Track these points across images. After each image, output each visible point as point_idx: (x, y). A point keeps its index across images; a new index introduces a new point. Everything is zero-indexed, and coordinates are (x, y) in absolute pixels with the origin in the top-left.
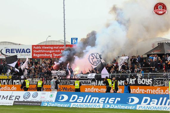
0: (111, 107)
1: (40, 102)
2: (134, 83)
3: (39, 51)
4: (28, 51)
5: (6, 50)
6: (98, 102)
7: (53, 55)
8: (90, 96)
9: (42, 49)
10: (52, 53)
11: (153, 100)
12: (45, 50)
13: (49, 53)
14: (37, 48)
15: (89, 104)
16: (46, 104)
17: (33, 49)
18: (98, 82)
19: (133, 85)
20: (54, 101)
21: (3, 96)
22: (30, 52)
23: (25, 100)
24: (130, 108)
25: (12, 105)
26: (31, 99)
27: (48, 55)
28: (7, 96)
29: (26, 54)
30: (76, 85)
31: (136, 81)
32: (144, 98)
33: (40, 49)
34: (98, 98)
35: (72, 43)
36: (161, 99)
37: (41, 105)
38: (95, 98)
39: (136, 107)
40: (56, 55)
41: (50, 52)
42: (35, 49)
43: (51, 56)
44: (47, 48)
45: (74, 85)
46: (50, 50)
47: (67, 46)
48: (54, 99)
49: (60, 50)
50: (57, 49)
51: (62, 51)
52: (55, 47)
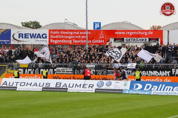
3: (57, 37)
4: (44, 36)
5: (19, 34)
7: (72, 41)
9: (60, 34)
10: (72, 39)
12: (64, 35)
13: (68, 39)
14: (55, 33)
16: (127, 92)
17: (50, 34)
20: (128, 89)
21: (76, 84)
22: (46, 37)
25: (94, 92)
26: (105, 87)
27: (67, 42)
28: (81, 85)
29: (42, 39)
33: (58, 35)
34: (172, 87)
35: (94, 28)
37: (123, 93)
38: (169, 87)
40: (76, 41)
41: (70, 37)
42: (52, 34)
43: (70, 42)
44: (66, 33)
46: (70, 35)
47: (89, 31)
49: (81, 35)
50: (77, 35)
51: (83, 37)
52: (75, 33)
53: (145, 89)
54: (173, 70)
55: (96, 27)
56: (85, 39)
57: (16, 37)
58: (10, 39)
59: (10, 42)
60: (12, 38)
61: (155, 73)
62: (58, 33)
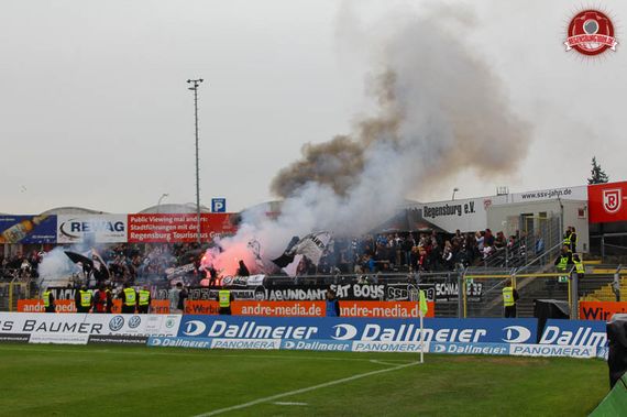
0: (298, 347)
1: (146, 338)
2: (346, 295)
3: (143, 227)
4: (119, 227)
5: (73, 224)
6: (270, 337)
7: (172, 236)
8: (253, 324)
9: (149, 223)
10: (171, 232)
11: (385, 330)
12: (156, 224)
13: (163, 232)
14: (139, 220)
15: (250, 341)
16: (159, 342)
17: (130, 223)
18: (269, 294)
19: (344, 299)
20: (175, 335)
21: (66, 325)
22: (122, 229)
23: (114, 333)
24: (339, 348)
25: (85, 343)
26: (125, 330)
27: (162, 236)
28: (75, 325)
29: (115, 232)
30: (221, 299)
31: (351, 291)
32: (368, 327)
33: (146, 224)
34: (269, 329)
35: (213, 210)
36: (403, 327)
37: (149, 344)
38: (263, 328)
39: (351, 346)
40: (178, 236)
41: (167, 228)
42: (133, 223)
43: (168, 238)
44: (161, 220)
45: (218, 299)
46: (167, 224)
47: (202, 215)
48: (174, 331)
49: (189, 224)
50: (182, 224)
51: (192, 227)
52: (176, 219)
53: (211, 334)
54: (332, 287)
55: (217, 208)
56: (194, 231)
57: (67, 229)
58: (56, 234)
59: (56, 239)
60: (59, 232)
61: (299, 294)
62: (146, 220)
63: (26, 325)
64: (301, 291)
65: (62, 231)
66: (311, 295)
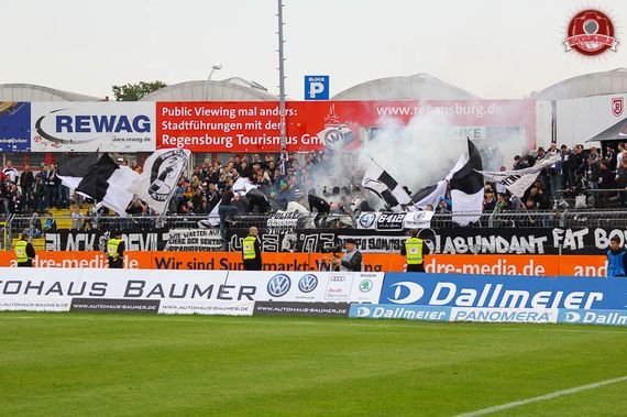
3: (184, 125)
4: (141, 123)
5: (59, 119)
7: (235, 141)
9: (194, 117)
10: (233, 133)
12: (207, 119)
13: (220, 133)
14: (177, 112)
16: (367, 313)
17: (160, 118)
18: (443, 243)
22: (147, 128)
26: (294, 295)
27: (217, 141)
29: (135, 134)
31: (589, 239)
33: (187, 119)
35: (307, 95)
37: (351, 315)
40: (246, 141)
41: (226, 127)
42: (167, 118)
43: (229, 144)
44: (215, 112)
46: (225, 119)
47: (288, 105)
49: (264, 120)
50: (251, 119)
51: (270, 126)
52: (242, 112)
54: (556, 232)
55: (313, 92)
56: (276, 133)
58: (28, 136)
59: (29, 144)
60: (34, 133)
61: (497, 242)
62: (188, 113)
63: (129, 288)
64: (500, 239)
65: (40, 132)
66: (519, 245)
